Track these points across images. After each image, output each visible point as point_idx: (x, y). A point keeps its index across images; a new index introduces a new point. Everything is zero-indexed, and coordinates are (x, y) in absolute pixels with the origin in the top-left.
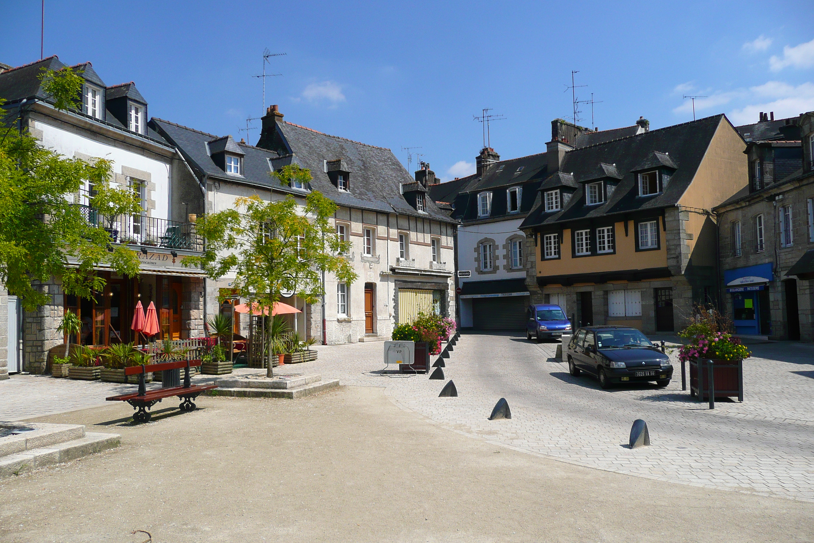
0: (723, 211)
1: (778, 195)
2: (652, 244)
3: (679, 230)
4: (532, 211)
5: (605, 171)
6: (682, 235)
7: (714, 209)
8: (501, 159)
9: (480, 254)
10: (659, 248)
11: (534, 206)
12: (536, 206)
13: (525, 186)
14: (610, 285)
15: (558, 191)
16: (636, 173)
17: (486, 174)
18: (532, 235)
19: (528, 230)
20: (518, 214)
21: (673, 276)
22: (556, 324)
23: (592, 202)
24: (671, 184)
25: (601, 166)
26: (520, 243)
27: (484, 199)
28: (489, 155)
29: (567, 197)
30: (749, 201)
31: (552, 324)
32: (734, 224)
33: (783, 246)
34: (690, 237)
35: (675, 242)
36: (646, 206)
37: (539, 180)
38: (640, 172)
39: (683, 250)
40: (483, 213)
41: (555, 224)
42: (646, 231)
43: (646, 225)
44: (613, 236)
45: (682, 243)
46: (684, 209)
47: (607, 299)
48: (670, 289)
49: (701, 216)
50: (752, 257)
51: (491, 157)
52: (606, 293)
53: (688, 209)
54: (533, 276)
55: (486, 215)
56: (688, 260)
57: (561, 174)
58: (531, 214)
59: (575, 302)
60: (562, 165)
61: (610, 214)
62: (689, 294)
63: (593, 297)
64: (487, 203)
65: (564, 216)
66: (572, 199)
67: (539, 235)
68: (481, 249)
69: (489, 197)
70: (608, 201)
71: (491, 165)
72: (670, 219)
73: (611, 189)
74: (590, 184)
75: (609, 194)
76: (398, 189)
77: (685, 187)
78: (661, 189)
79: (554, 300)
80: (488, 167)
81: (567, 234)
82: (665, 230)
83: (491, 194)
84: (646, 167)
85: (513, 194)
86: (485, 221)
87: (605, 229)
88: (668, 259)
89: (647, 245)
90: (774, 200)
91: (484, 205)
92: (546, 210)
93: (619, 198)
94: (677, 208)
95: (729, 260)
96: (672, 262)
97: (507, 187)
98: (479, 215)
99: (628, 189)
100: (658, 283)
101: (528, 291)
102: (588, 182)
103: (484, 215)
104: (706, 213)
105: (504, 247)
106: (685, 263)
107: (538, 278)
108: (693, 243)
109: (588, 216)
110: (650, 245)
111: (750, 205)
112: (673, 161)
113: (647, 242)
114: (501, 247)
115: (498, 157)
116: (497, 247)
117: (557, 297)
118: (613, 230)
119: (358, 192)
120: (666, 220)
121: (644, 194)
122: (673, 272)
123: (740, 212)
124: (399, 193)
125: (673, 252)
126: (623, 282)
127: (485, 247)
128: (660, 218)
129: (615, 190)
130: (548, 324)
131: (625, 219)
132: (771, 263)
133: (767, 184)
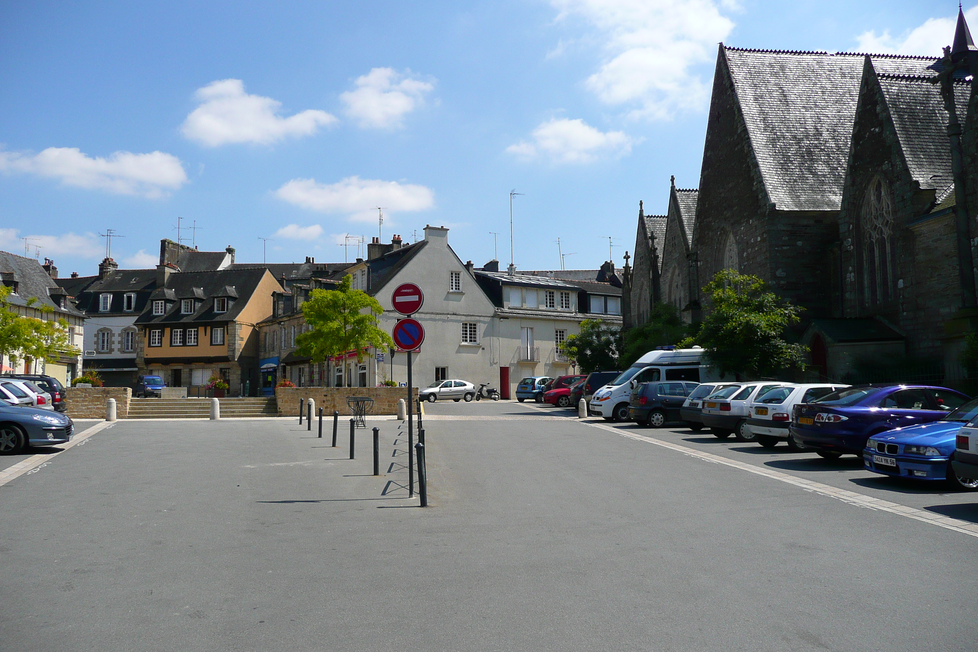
0: (261, 325)
1: (282, 322)
2: (220, 342)
3: (235, 334)
4: (143, 313)
5: (195, 293)
6: (237, 338)
7: (257, 324)
8: (119, 268)
9: (99, 339)
10: (224, 344)
11: (145, 309)
12: (146, 309)
13: (138, 293)
14: (193, 366)
15: (163, 301)
16: (214, 298)
17: (107, 278)
18: (142, 329)
19: (139, 326)
20: (131, 313)
21: (230, 361)
22: (156, 386)
23: (185, 311)
24: (234, 306)
25: (193, 290)
26: (132, 333)
27: (106, 299)
28: (110, 264)
29: (169, 306)
30: (272, 322)
31: (153, 386)
32: (266, 333)
33: (283, 348)
34: (242, 339)
35: (233, 342)
36: (218, 319)
37: (149, 290)
38: (217, 297)
39: (237, 346)
40: (104, 309)
41: (159, 324)
42: (217, 333)
43: (217, 330)
44: (197, 335)
45: (236, 342)
46: (239, 323)
47: (191, 374)
48: (229, 369)
49: (250, 327)
50: (271, 353)
51: (111, 266)
52: (191, 370)
53: (241, 323)
54: (142, 357)
55: (106, 310)
56: (240, 353)
57: (166, 290)
58: (143, 315)
59: (170, 375)
60: (167, 282)
61: (196, 321)
62: (239, 372)
63: (182, 373)
64: (107, 302)
65: (166, 319)
66: (172, 308)
67: (147, 330)
68: (100, 336)
69: (110, 298)
70: (196, 313)
71: (111, 272)
72: (231, 328)
73: (198, 305)
74: (185, 300)
75: (196, 308)
76: (46, 292)
77: (241, 310)
78: (227, 310)
79: (155, 373)
80: (109, 273)
81: (167, 331)
82: (228, 334)
83: (112, 296)
84: (220, 295)
85: (129, 298)
86: (104, 315)
87: (193, 330)
88: (228, 351)
89: (217, 342)
90: (280, 324)
91: (105, 303)
92: (154, 314)
93: (203, 311)
94: (235, 322)
95: (262, 354)
96: (231, 353)
97: (125, 293)
98: (100, 310)
99: (209, 306)
100: (222, 365)
101: (137, 367)
102: (184, 299)
103: (104, 311)
104: (253, 325)
105: (119, 335)
106: (237, 354)
107: (145, 359)
108: (243, 343)
109: (182, 321)
110: (219, 343)
111: (272, 325)
112: (237, 292)
113: (217, 340)
114: (116, 335)
115: (117, 265)
116: (114, 335)
117: (157, 372)
118: (197, 331)
119: (23, 294)
120: (229, 328)
121: (218, 311)
122: (230, 359)
123: (268, 327)
124: (47, 295)
125: (231, 347)
126: (201, 364)
127: (103, 334)
128: (226, 327)
129: (201, 306)
130: (151, 386)
131: (205, 325)
132: (278, 357)
133: (280, 315)
